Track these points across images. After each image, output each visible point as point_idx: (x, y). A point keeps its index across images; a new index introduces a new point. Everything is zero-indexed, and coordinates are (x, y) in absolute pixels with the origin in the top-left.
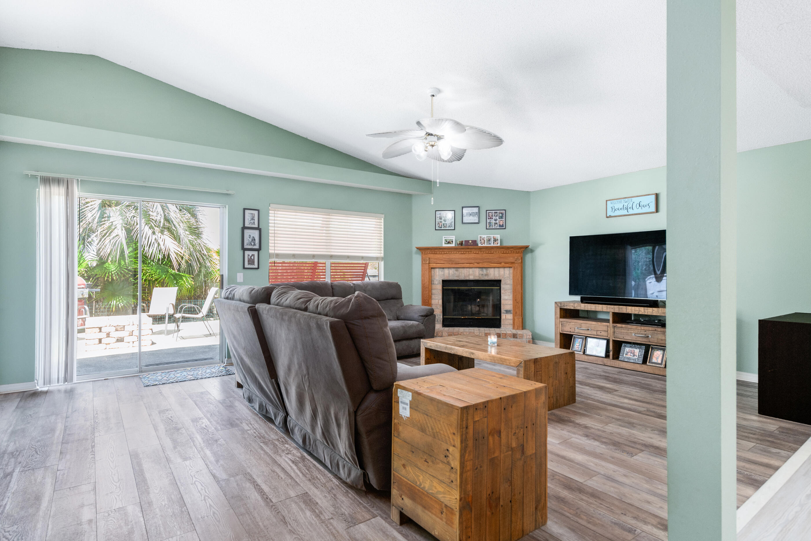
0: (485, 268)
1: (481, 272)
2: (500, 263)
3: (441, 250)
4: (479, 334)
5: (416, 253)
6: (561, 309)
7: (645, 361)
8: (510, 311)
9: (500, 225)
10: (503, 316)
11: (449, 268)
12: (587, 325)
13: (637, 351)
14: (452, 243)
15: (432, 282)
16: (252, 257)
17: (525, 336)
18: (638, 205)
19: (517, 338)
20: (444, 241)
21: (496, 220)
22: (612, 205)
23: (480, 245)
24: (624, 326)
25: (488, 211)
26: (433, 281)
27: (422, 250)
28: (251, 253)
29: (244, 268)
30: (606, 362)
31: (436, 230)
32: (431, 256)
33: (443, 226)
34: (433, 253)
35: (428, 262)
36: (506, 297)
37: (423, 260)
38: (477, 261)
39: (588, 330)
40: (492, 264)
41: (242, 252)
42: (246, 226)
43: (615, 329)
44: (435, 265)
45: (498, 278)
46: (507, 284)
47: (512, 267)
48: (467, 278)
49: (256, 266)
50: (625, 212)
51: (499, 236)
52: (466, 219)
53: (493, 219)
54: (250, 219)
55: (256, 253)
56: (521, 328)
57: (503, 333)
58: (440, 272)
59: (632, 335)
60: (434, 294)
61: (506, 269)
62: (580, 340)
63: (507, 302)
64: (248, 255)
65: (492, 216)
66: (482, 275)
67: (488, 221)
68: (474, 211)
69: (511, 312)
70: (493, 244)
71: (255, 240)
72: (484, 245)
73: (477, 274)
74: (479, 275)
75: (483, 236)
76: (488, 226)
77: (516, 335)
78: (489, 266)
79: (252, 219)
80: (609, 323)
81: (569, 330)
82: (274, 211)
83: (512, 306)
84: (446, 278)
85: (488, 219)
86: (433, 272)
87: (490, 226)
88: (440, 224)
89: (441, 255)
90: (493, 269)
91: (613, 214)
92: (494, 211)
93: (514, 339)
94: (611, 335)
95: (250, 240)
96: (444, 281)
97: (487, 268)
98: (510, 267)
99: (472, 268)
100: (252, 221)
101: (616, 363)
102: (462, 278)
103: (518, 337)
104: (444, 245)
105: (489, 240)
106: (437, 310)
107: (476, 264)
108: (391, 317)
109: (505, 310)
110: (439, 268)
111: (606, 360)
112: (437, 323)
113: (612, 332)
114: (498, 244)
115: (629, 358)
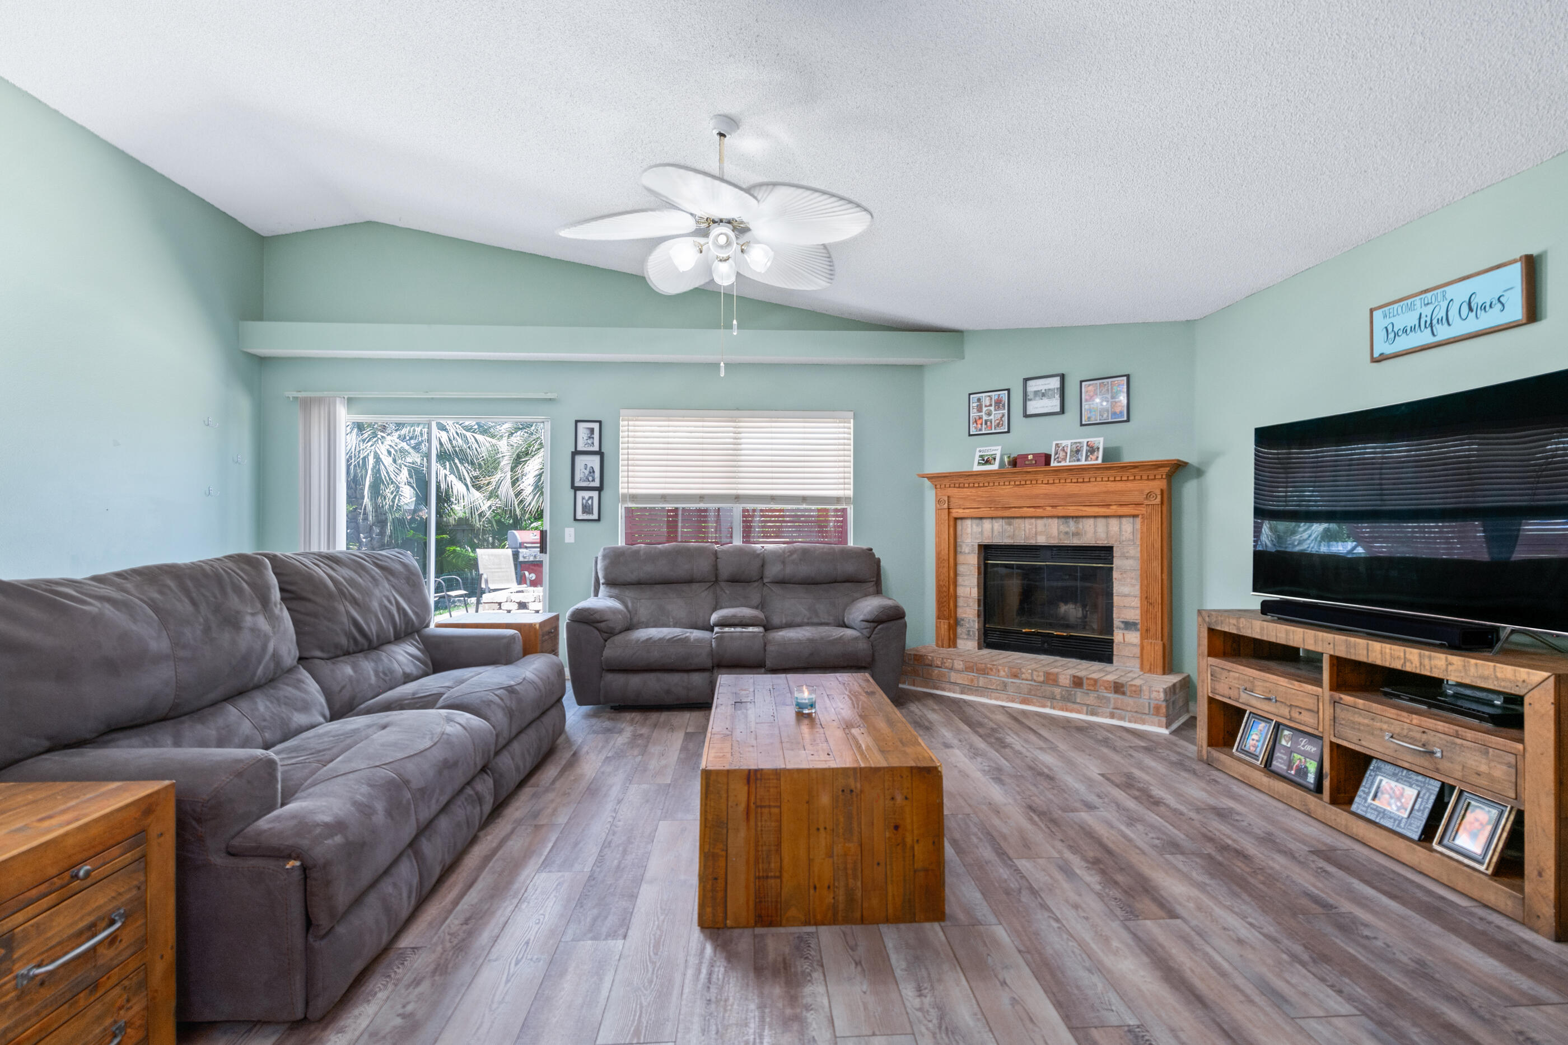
0: (1073, 517)
2: (1108, 505)
3: (971, 480)
4: (1032, 674)
5: (928, 487)
6: (1211, 631)
7: (1428, 833)
8: (1135, 624)
9: (1115, 414)
10: (1118, 636)
11: (992, 518)
12: (1268, 685)
13: (1410, 794)
14: (993, 461)
15: (959, 549)
16: (590, 502)
17: (1147, 693)
18: (1465, 308)
19: (1124, 693)
20: (977, 459)
21: (1104, 402)
22: (1387, 322)
23: (1055, 463)
24: (1360, 702)
25: (1084, 384)
26: (961, 546)
27: (937, 479)
28: (587, 494)
29: (575, 519)
30: (1312, 806)
31: (970, 435)
32: (954, 492)
33: (986, 426)
34: (957, 485)
35: (947, 506)
36: (1126, 590)
37: (939, 501)
38: (1055, 502)
39: (1269, 699)
40: (1090, 509)
41: (572, 491)
42: (578, 449)
43: (1338, 710)
44: (961, 511)
45: (1102, 542)
46: (1127, 558)
47: (1138, 516)
48: (1032, 542)
49: (595, 516)
50: (1425, 337)
51: (1101, 440)
52: (1034, 407)
53: (1097, 399)
54: (585, 438)
55: (595, 494)
56: (1160, 670)
58: (974, 526)
59: (1383, 737)
60: (963, 576)
61: (1124, 520)
62: (1261, 726)
63: (1127, 601)
64: (583, 498)
65: (1096, 392)
66: (1067, 533)
67: (1086, 405)
68: (1051, 387)
69: (1139, 626)
70: (1086, 460)
71: (594, 472)
72: (1063, 464)
73: (1055, 533)
74: (1059, 534)
75: (1064, 443)
76: (1085, 417)
77: (1122, 686)
78: (1080, 514)
79: (590, 438)
80: (1321, 686)
81: (1227, 692)
82: (628, 421)
83: (1138, 612)
84: (986, 541)
85: (1086, 400)
86: (959, 528)
87: (1089, 418)
88: (979, 422)
89: (973, 490)
90: (1091, 521)
91: (1389, 349)
92: (1099, 381)
93: (1116, 696)
94: (1327, 727)
95: (587, 472)
96: (981, 547)
97: (1077, 517)
98: (1135, 516)
99: (1042, 517)
100: (590, 441)
101: (1337, 815)
102: (1020, 541)
103: (1128, 693)
104: (977, 468)
105: (1078, 451)
106: (968, 610)
107: (1049, 508)
108: (831, 619)
109: (1123, 622)
110: (972, 518)
111: (1311, 800)
112: (967, 639)
113: (1327, 718)
114: (1097, 458)
115: (1383, 813)
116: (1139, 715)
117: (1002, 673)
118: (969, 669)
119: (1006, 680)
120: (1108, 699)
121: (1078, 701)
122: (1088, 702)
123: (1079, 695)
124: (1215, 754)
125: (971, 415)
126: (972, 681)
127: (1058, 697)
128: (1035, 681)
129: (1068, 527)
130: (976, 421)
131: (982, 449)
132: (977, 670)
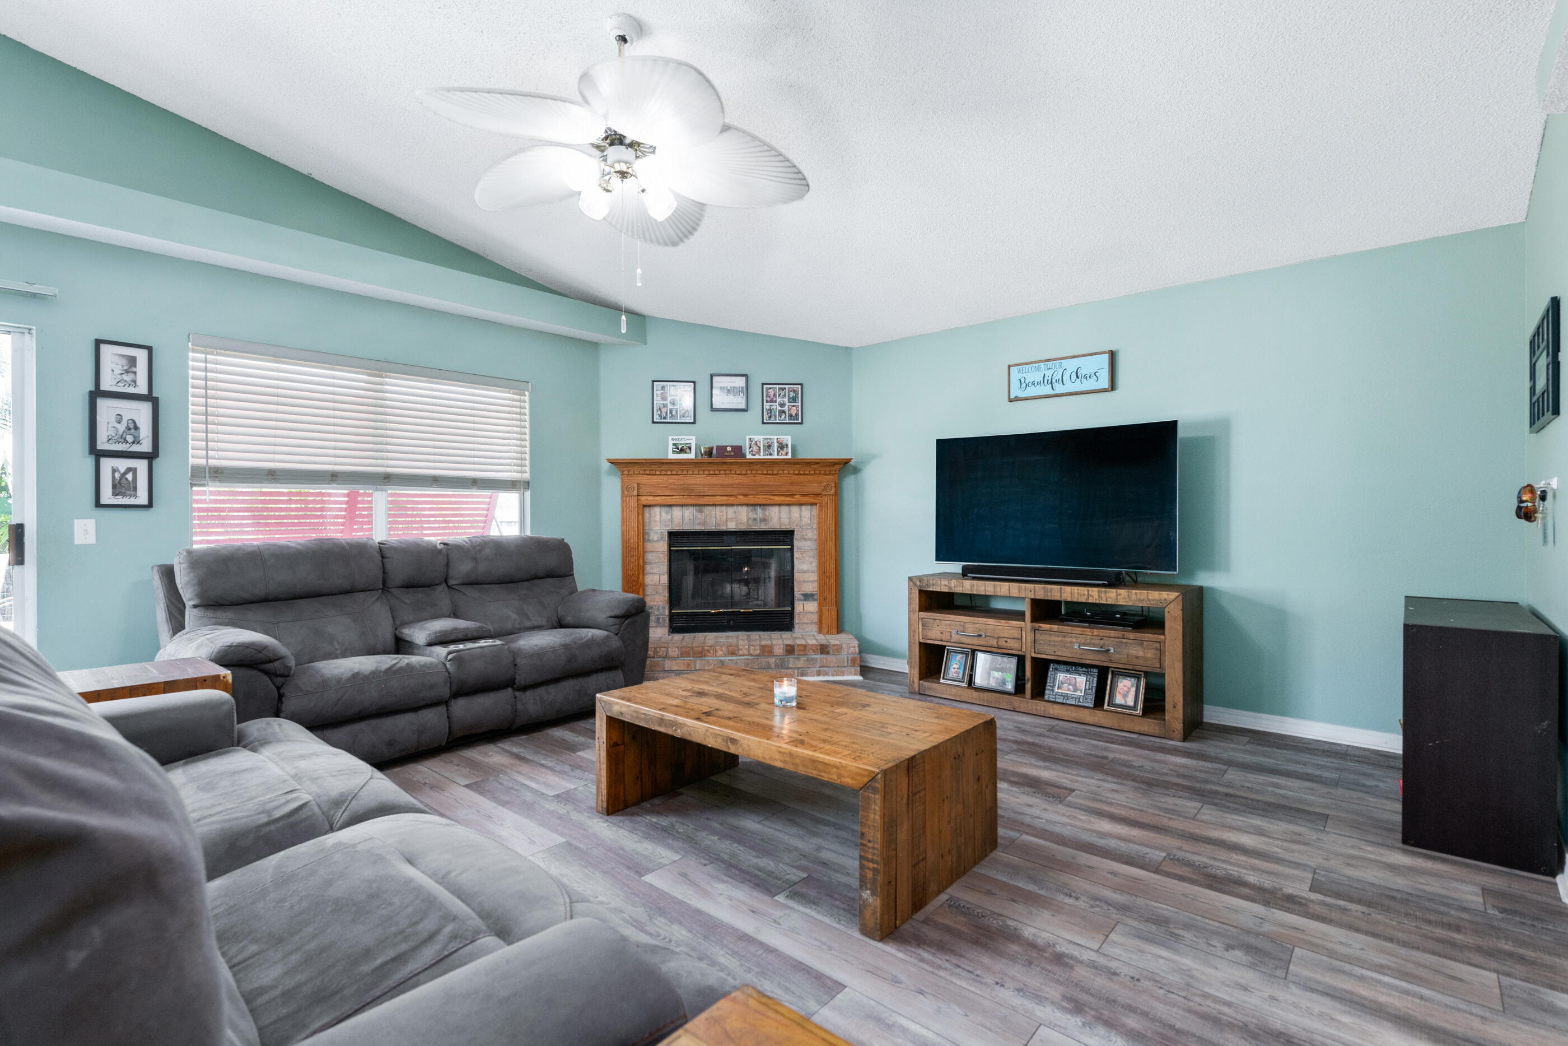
0: (760, 505)
1: (752, 515)
2: (792, 495)
3: (664, 467)
4: (749, 650)
5: (610, 473)
6: (921, 591)
7: (1099, 702)
8: (811, 595)
9: (791, 416)
10: (799, 607)
11: (682, 506)
12: (977, 626)
13: (1081, 680)
14: (688, 450)
15: (646, 537)
16: (130, 476)
17: (846, 650)
18: (1074, 376)
19: (828, 653)
20: (671, 447)
21: (782, 405)
22: (1020, 376)
23: (749, 456)
24: (1055, 627)
25: (765, 386)
26: (648, 534)
27: (623, 466)
28: (122, 464)
29: (98, 504)
30: (1016, 705)
31: (653, 422)
32: (644, 479)
33: (669, 415)
34: (648, 472)
35: (635, 493)
36: (805, 567)
37: (625, 488)
38: (744, 491)
39: (980, 636)
40: (776, 498)
41: (90, 461)
42: (102, 388)
43: (1038, 636)
44: (651, 498)
45: (788, 527)
46: (806, 540)
47: (816, 504)
48: (723, 528)
49: (142, 498)
50: (1047, 390)
51: (789, 438)
52: (720, 401)
53: (776, 402)
54: (117, 372)
55: (142, 465)
56: (835, 631)
57: (798, 645)
58: (663, 514)
59: (1073, 648)
60: (650, 563)
61: (804, 508)
62: (960, 656)
63: (805, 576)
64: (114, 471)
65: (775, 395)
66: (755, 519)
67: (767, 406)
68: (737, 385)
69: (815, 597)
70: (778, 455)
71: (136, 428)
72: (757, 457)
73: (744, 519)
74: (748, 520)
75: (756, 438)
76: (766, 416)
77: (826, 646)
78: (768, 502)
79: (127, 372)
80: (1024, 620)
81: (939, 636)
82: (206, 353)
83: (816, 585)
84: (676, 528)
85: (767, 402)
86: (647, 515)
87: (770, 417)
88: (664, 410)
89: (665, 478)
90: (776, 509)
91: (1022, 394)
92: (778, 386)
93: (822, 656)
94: (1029, 648)
95: (122, 428)
96: (672, 535)
97: (764, 505)
98: (812, 504)
99: (732, 505)
100: (128, 378)
101: (1038, 706)
102: (712, 527)
103: (831, 652)
104: (672, 456)
105: (769, 446)
106: (657, 597)
107: (741, 497)
108: (543, 621)
109: (803, 595)
110: (661, 506)
111: (1017, 701)
112: (656, 626)
113: (1029, 641)
114: (787, 454)
115: (1066, 696)
116: (840, 669)
117: (720, 653)
118: (683, 654)
119: (723, 658)
120: (816, 660)
121: (790, 666)
122: (799, 666)
123: (791, 661)
124: (926, 684)
125: (655, 402)
126: (689, 665)
127: (773, 666)
128: (751, 655)
129: (756, 514)
130: (660, 409)
131: (675, 437)
132: (694, 654)
